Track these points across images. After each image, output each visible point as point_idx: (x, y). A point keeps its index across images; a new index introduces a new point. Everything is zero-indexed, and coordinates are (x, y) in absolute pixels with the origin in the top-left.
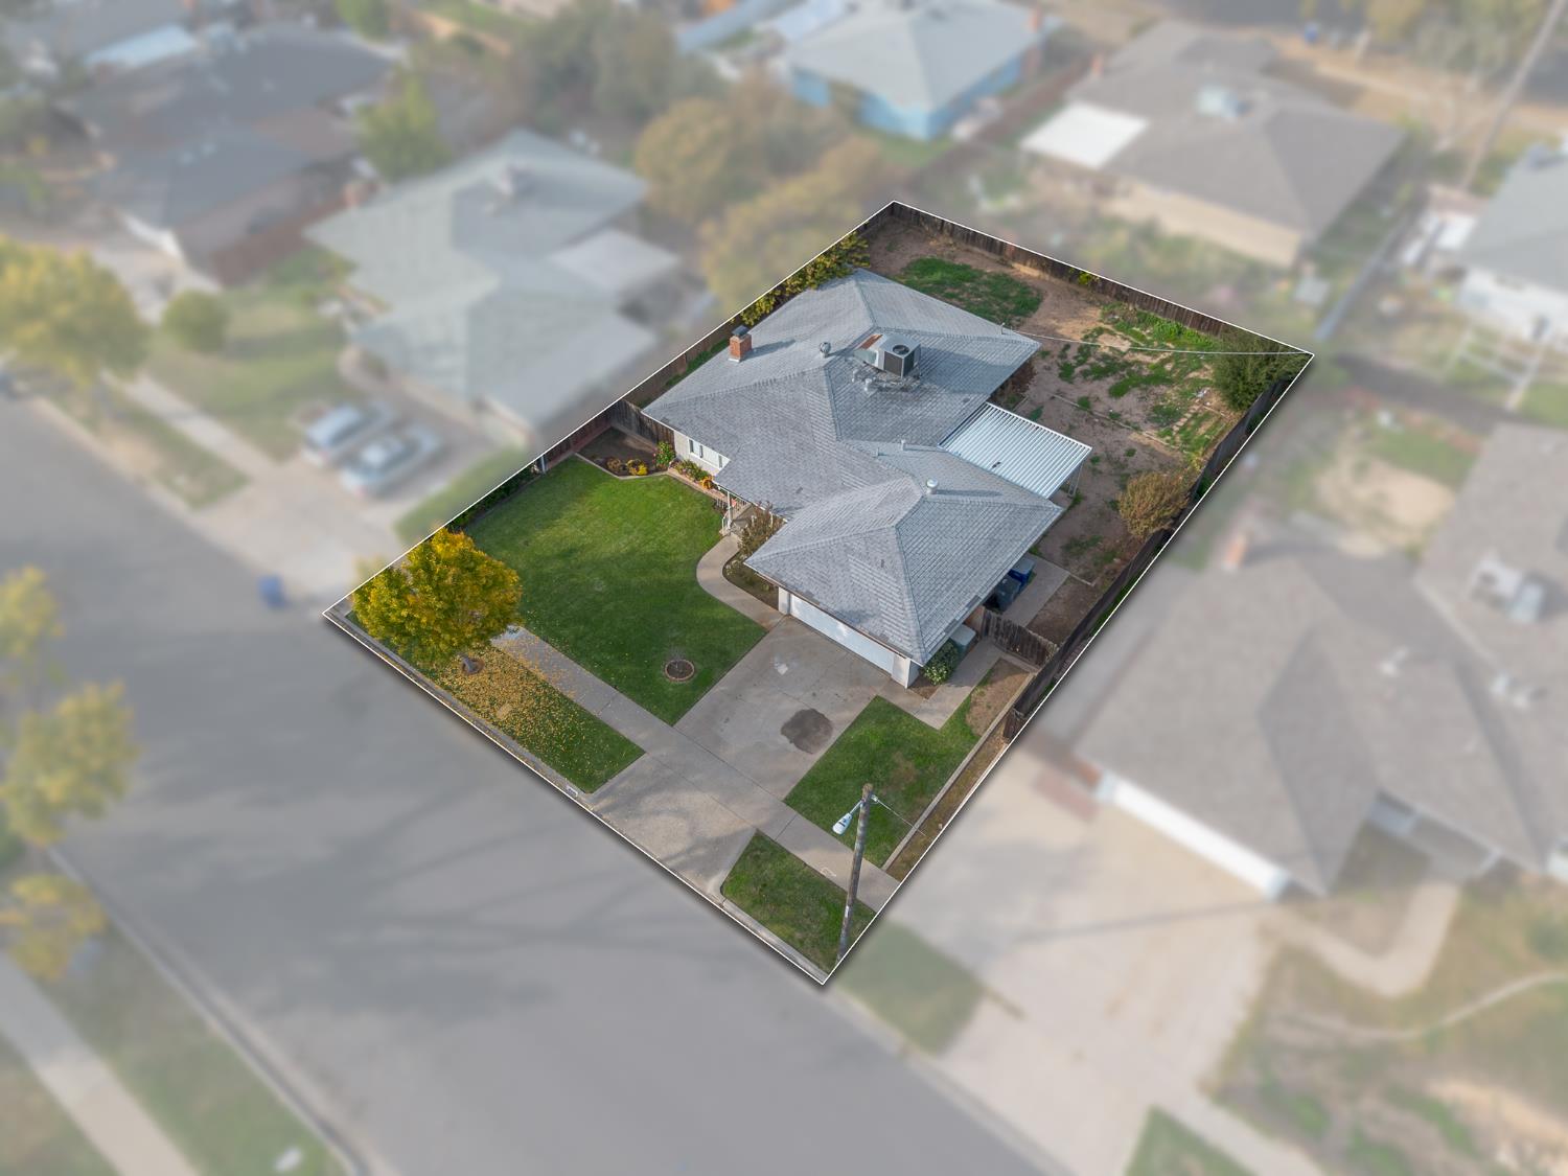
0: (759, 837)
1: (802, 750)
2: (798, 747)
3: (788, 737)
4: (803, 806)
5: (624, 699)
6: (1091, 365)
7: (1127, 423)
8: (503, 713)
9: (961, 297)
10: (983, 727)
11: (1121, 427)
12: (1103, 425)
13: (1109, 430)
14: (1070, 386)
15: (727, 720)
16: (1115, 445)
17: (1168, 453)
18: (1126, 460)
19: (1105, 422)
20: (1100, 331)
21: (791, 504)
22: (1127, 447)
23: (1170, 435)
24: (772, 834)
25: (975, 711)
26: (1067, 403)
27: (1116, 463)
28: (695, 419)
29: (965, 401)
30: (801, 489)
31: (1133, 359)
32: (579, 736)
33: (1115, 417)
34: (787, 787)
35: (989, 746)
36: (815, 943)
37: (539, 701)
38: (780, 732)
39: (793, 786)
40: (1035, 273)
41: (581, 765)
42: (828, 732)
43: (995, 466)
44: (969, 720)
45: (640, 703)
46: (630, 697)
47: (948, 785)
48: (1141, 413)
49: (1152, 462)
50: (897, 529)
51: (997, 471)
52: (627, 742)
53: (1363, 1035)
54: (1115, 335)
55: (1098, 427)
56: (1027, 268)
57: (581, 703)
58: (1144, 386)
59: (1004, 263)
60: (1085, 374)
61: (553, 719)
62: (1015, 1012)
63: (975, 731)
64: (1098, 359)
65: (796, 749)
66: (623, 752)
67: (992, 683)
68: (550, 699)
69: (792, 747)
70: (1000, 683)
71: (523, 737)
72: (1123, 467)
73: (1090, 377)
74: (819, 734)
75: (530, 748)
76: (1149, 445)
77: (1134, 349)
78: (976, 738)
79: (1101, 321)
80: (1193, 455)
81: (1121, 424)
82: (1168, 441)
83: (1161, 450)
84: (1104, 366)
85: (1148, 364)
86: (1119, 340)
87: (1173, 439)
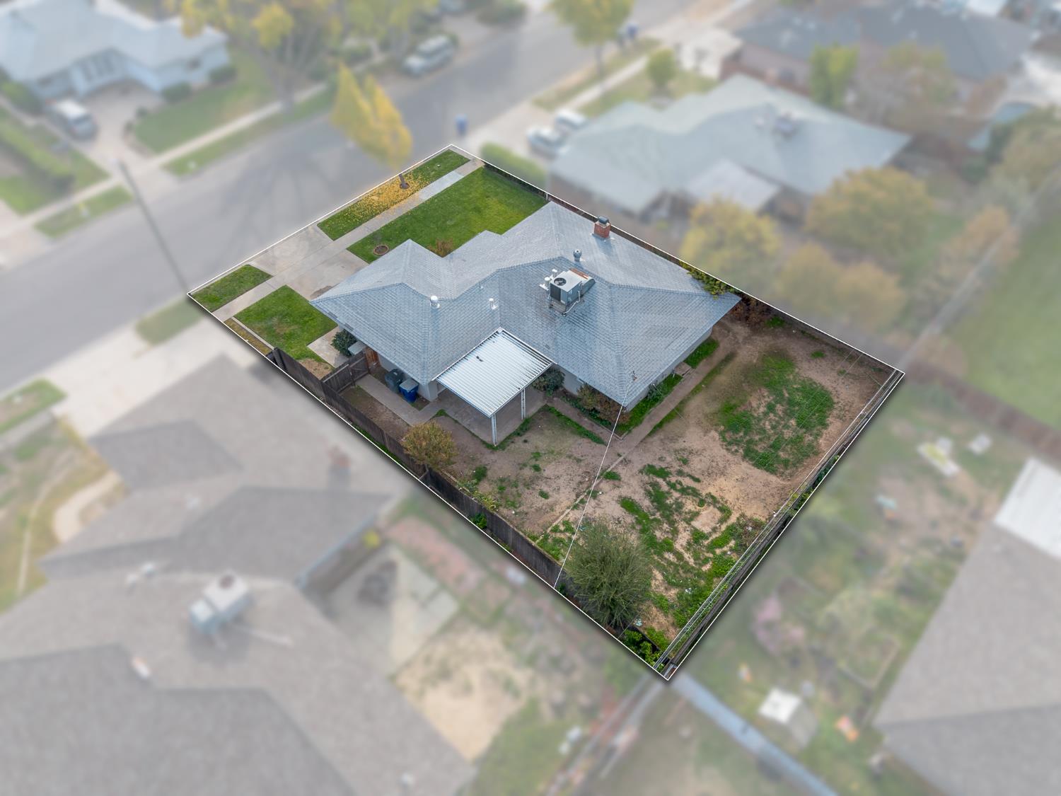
0: (270, 276)
7: (582, 502)
8: (375, 198)
11: (578, 496)
12: (581, 483)
13: (573, 485)
14: (636, 470)
15: (344, 267)
16: (554, 485)
18: (534, 489)
22: (550, 493)
23: (566, 530)
25: (315, 363)
26: (612, 464)
27: (532, 481)
29: (547, 346)
31: (681, 530)
32: (351, 219)
34: (294, 286)
38: (329, 285)
39: (293, 289)
43: (477, 358)
44: (309, 359)
45: (365, 238)
46: (370, 234)
48: (597, 515)
50: (400, 284)
51: (472, 358)
52: (342, 235)
55: (578, 479)
57: (372, 220)
58: (638, 527)
60: (655, 485)
61: (364, 211)
62: (138, 355)
64: (677, 499)
66: (337, 234)
68: (377, 210)
69: (318, 289)
72: (527, 486)
76: (552, 510)
77: (698, 536)
79: (743, 515)
80: (538, 541)
81: (582, 497)
82: (557, 526)
83: (547, 518)
84: (668, 502)
85: (674, 539)
86: (713, 525)
87: (561, 532)
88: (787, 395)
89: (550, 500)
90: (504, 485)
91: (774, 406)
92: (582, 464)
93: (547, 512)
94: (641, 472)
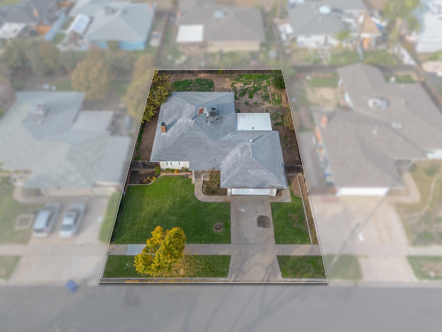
0: (279, 257)
1: (267, 228)
2: (266, 228)
3: (261, 227)
4: (281, 242)
5: (212, 245)
6: (239, 93)
7: (260, 104)
8: (182, 272)
9: (192, 89)
10: (299, 195)
11: (260, 105)
12: (255, 107)
13: (258, 107)
14: (239, 101)
15: (243, 232)
16: (262, 110)
17: (275, 107)
19: (255, 106)
20: (233, 83)
21: (217, 165)
22: (265, 110)
24: (281, 254)
25: (295, 192)
26: (243, 105)
28: (169, 155)
29: (232, 115)
30: (216, 159)
31: (247, 87)
32: (210, 264)
33: (256, 103)
34: (273, 240)
35: (305, 199)
36: (316, 273)
37: (189, 262)
38: (258, 227)
39: (274, 238)
40: (205, 75)
41: (218, 271)
42: (269, 219)
43: (253, 129)
44: (295, 195)
45: (217, 243)
46: (212, 243)
47: (306, 214)
48: (260, 100)
49: (273, 110)
51: (254, 129)
52: (224, 257)
53: (422, 213)
54: (237, 83)
55: (255, 108)
56: (202, 74)
57: (201, 254)
58: (255, 93)
59: (195, 75)
60: (240, 96)
61: (198, 264)
63: (299, 197)
64: (239, 91)
65: (265, 229)
66: (226, 259)
67: (291, 183)
68: (192, 259)
69: (264, 229)
70: (293, 182)
71: (195, 275)
73: (242, 96)
74: (267, 221)
75: (200, 276)
77: (245, 84)
78: (301, 199)
79: (231, 81)
80: (280, 105)
81: (259, 104)
82: (272, 104)
83: (272, 106)
84: (242, 92)
85: (251, 87)
86: (239, 84)
87: (272, 103)
88: (182, 89)
89: (267, 109)
90: (274, 119)
91: (189, 90)
92: (249, 110)
93: (271, 107)
94: (239, 99)
